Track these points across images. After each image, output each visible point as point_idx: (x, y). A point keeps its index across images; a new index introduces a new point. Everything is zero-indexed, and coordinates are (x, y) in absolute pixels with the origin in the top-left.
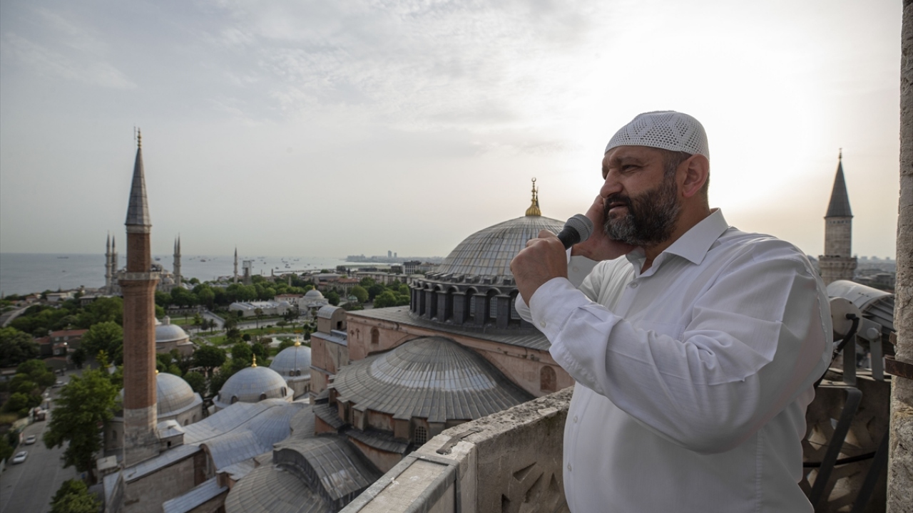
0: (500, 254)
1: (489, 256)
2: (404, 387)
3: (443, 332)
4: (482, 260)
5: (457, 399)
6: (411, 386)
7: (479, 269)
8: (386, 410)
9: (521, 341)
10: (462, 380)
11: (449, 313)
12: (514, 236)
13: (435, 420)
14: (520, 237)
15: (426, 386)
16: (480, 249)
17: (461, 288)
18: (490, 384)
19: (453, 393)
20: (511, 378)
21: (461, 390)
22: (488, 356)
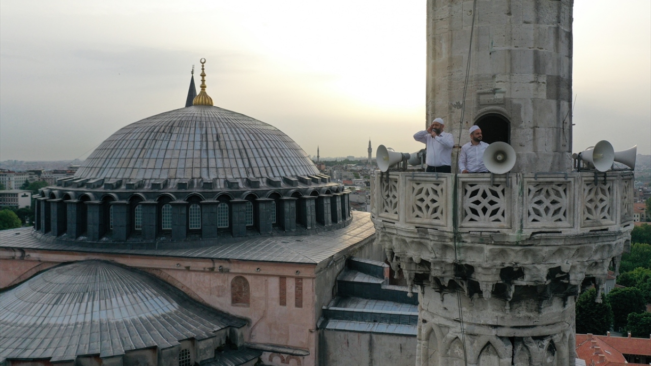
0: (169, 152)
1: (154, 155)
2: (55, 325)
3: (98, 253)
4: (146, 161)
5: (133, 329)
6: (66, 322)
7: (142, 171)
8: (37, 355)
9: (205, 253)
10: (136, 306)
11: (105, 229)
12: (186, 130)
13: (111, 354)
14: (192, 132)
15: (88, 319)
16: (140, 146)
18: (170, 307)
19: (126, 322)
20: (195, 297)
21: (136, 317)
22: (163, 275)
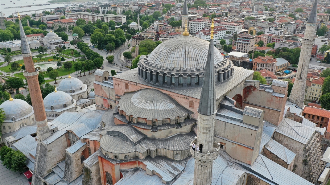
0: (174, 58)
1: (170, 59)
2: (147, 109)
3: (155, 87)
4: (168, 60)
5: (164, 112)
6: (149, 109)
7: (167, 64)
8: (144, 117)
9: (183, 92)
10: (165, 106)
11: (157, 81)
12: (179, 50)
13: (159, 119)
14: (181, 51)
15: (154, 109)
16: (166, 55)
17: (161, 73)
18: (174, 106)
19: (163, 110)
20: (180, 104)
21: (165, 109)
22: (172, 97)
